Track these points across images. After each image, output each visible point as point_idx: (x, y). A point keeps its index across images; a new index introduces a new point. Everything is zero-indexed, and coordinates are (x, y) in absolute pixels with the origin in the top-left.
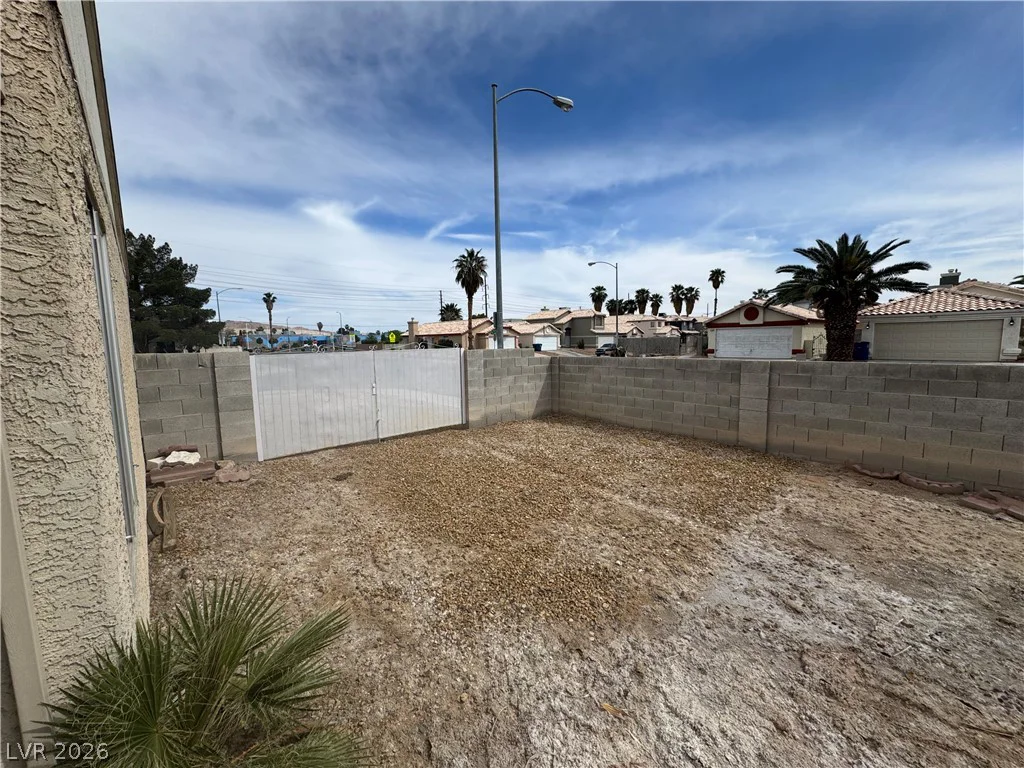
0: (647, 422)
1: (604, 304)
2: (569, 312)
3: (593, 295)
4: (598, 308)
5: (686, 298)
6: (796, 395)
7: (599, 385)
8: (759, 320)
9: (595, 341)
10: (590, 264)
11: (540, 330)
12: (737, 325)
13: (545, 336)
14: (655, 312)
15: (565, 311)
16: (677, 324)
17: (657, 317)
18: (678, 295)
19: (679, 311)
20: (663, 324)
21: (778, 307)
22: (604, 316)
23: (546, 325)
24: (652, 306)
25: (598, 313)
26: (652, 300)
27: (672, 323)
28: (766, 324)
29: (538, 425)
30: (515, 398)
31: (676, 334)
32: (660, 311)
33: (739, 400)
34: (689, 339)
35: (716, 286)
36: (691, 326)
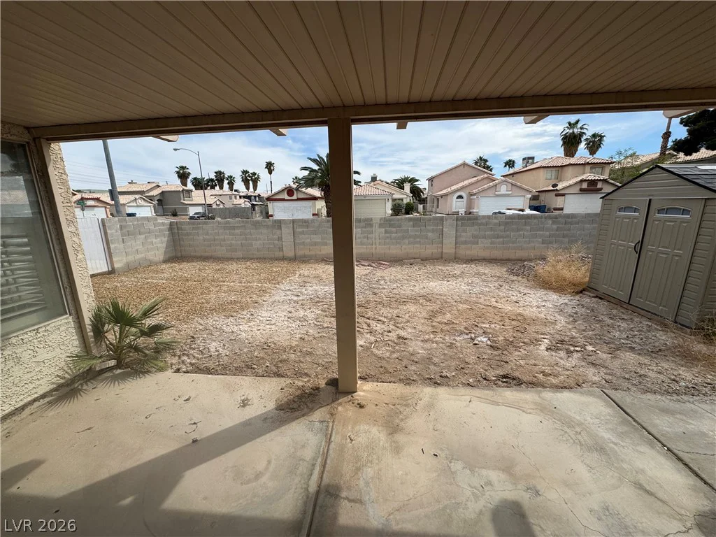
0: (240, 254)
1: (189, 180)
2: (158, 186)
3: (178, 172)
4: (184, 184)
5: (252, 180)
6: (303, 233)
7: (207, 237)
8: (295, 197)
9: (186, 210)
10: (176, 150)
11: (132, 201)
12: (284, 200)
13: (138, 206)
14: (231, 188)
15: (155, 185)
16: (248, 197)
17: (233, 192)
18: (246, 177)
19: (248, 188)
20: (238, 197)
21: (303, 190)
22: (192, 191)
23: (137, 196)
24: (228, 183)
25: (185, 188)
26: (227, 179)
27: (245, 197)
28: (299, 199)
29: (168, 265)
30: (148, 250)
31: (248, 205)
32: (235, 188)
33: (282, 237)
34: (257, 208)
35: (270, 172)
36: (257, 199)
